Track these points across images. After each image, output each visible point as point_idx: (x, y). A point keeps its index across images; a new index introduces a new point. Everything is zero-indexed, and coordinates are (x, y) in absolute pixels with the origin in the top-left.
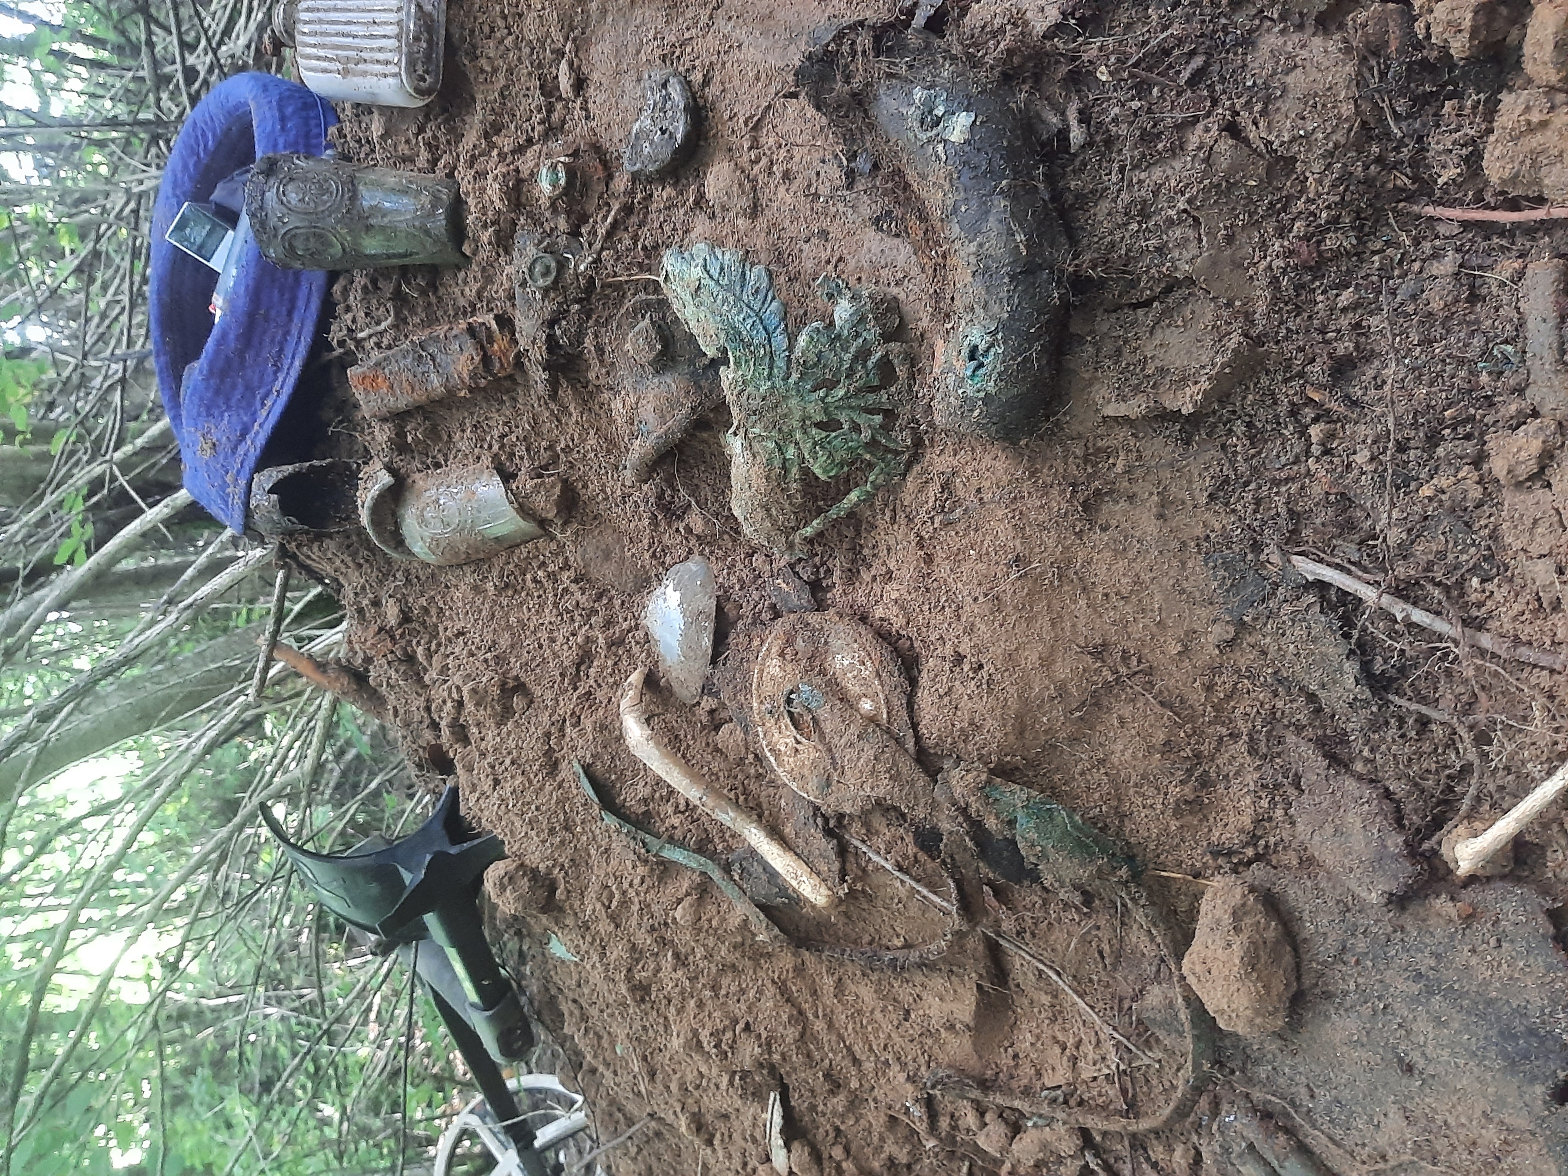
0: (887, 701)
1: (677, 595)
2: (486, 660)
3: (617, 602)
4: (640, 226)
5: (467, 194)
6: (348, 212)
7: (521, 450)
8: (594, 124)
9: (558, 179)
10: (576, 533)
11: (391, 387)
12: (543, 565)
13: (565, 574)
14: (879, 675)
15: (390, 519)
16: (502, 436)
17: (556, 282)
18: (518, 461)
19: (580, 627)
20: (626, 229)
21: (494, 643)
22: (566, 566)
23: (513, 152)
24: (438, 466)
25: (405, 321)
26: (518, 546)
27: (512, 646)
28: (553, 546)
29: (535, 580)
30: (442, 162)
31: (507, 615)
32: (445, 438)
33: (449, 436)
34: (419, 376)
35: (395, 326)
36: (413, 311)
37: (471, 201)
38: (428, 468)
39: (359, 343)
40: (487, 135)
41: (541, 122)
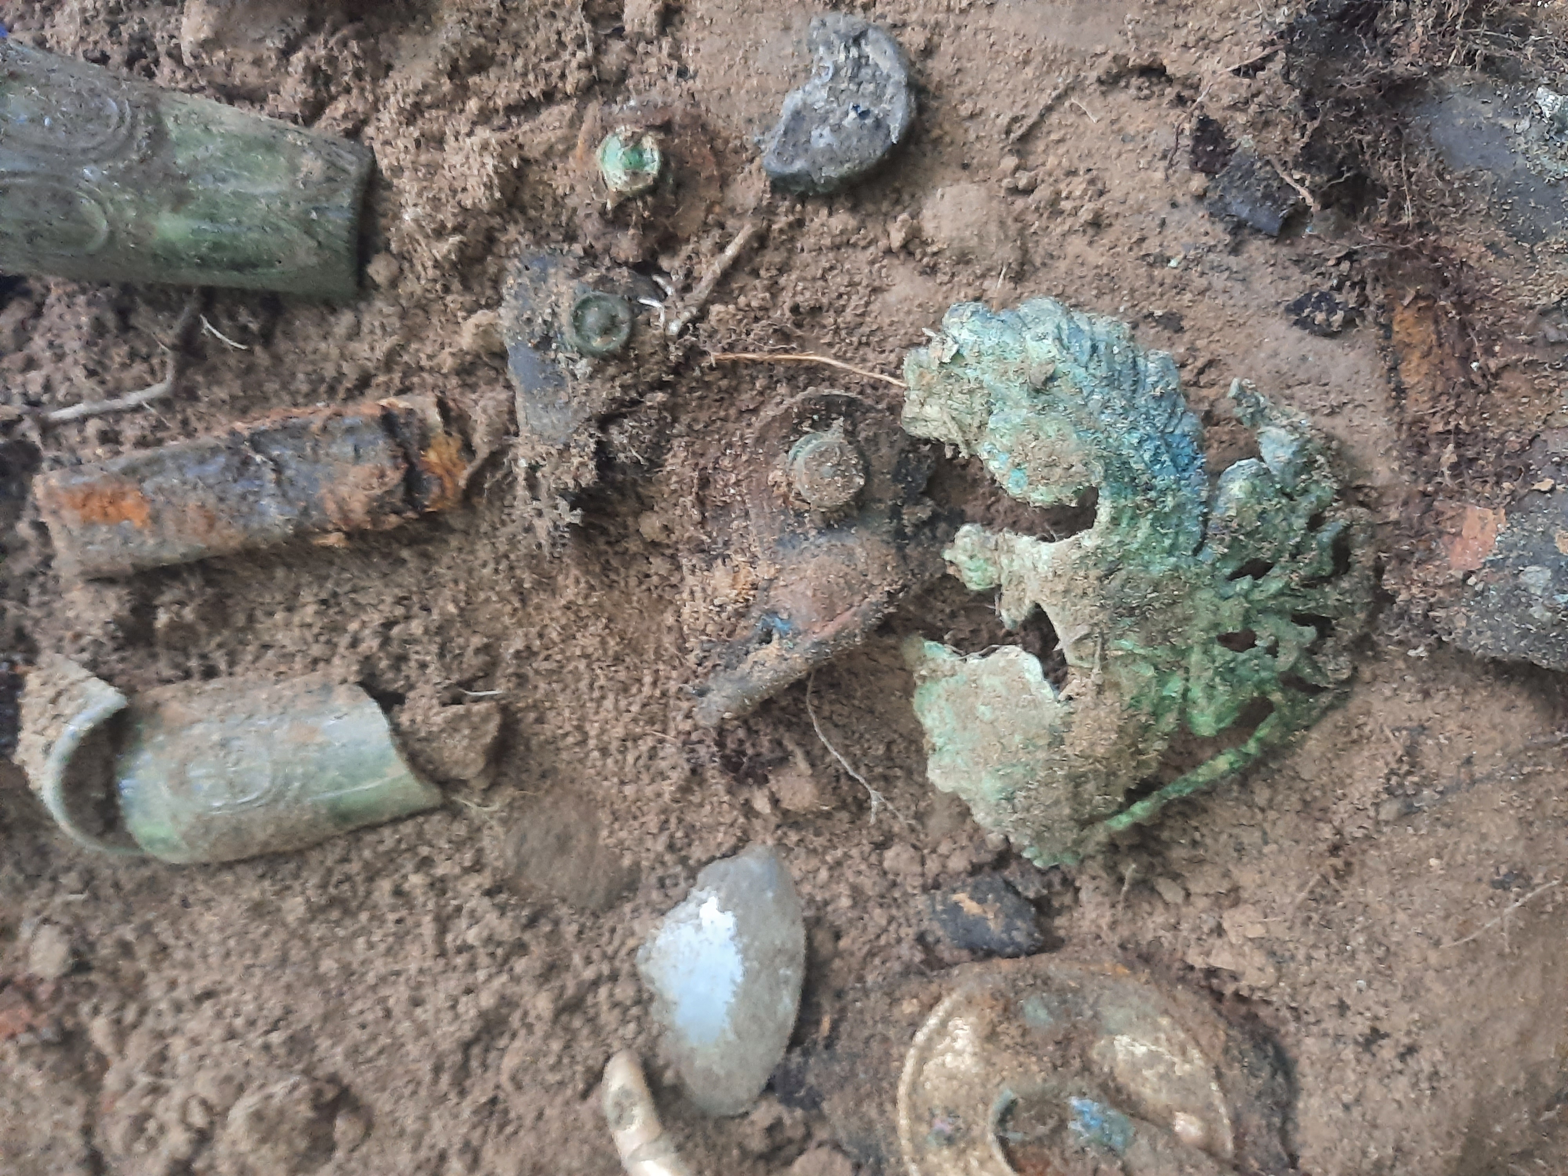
0: (1237, 1120)
1: (728, 921)
2: (267, 1047)
3: (570, 930)
4: (781, 271)
5: (398, 171)
6: (142, 161)
7: (429, 652)
8: (698, 84)
9: (641, 164)
10: (510, 806)
11: (155, 518)
12: (425, 863)
13: (474, 881)
14: (1219, 1076)
15: (98, 779)
16: (388, 625)
17: (627, 346)
18: (414, 673)
19: (490, 978)
20: (755, 273)
21: (288, 1011)
22: (477, 867)
23: (510, 110)
24: (210, 673)
25: (192, 396)
26: (374, 827)
27: (326, 1018)
28: (460, 829)
29: (398, 892)
30: (340, 107)
31: (315, 956)
32: (240, 620)
33: (251, 619)
34: (232, 501)
35: (165, 403)
36: (212, 375)
37: (408, 185)
38: (187, 675)
39: (47, 429)
40: (454, 72)
41: (585, 66)
